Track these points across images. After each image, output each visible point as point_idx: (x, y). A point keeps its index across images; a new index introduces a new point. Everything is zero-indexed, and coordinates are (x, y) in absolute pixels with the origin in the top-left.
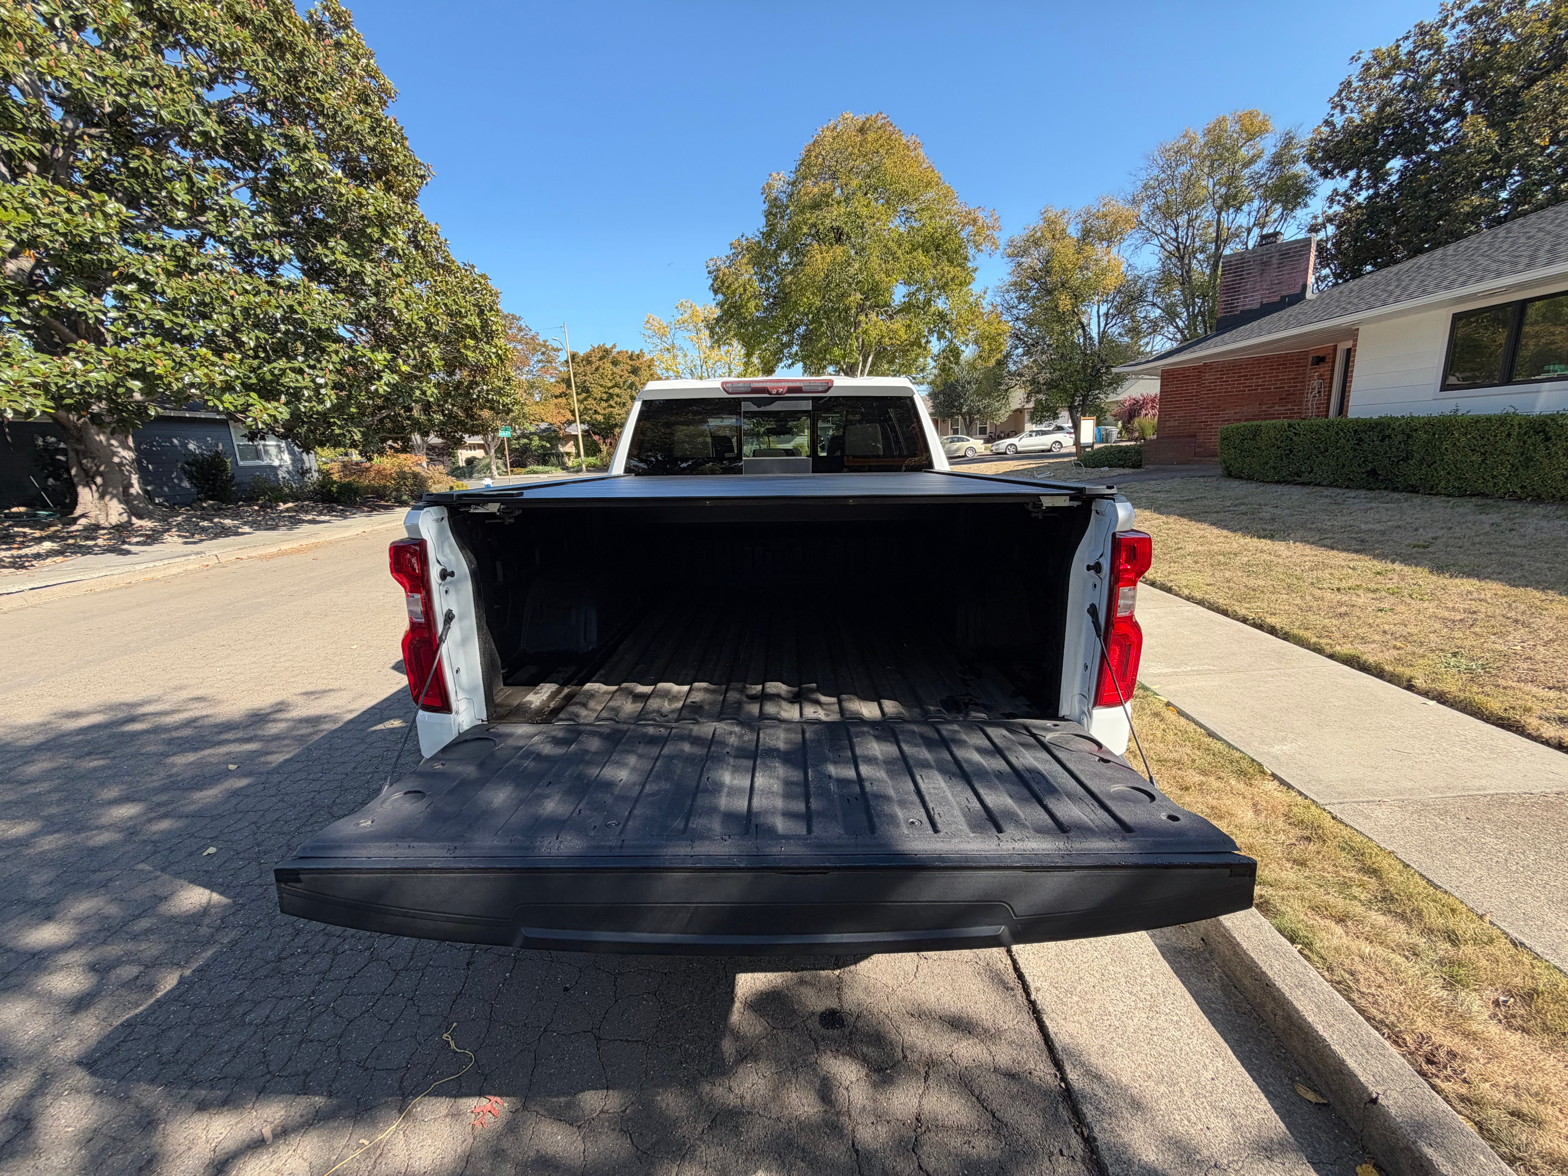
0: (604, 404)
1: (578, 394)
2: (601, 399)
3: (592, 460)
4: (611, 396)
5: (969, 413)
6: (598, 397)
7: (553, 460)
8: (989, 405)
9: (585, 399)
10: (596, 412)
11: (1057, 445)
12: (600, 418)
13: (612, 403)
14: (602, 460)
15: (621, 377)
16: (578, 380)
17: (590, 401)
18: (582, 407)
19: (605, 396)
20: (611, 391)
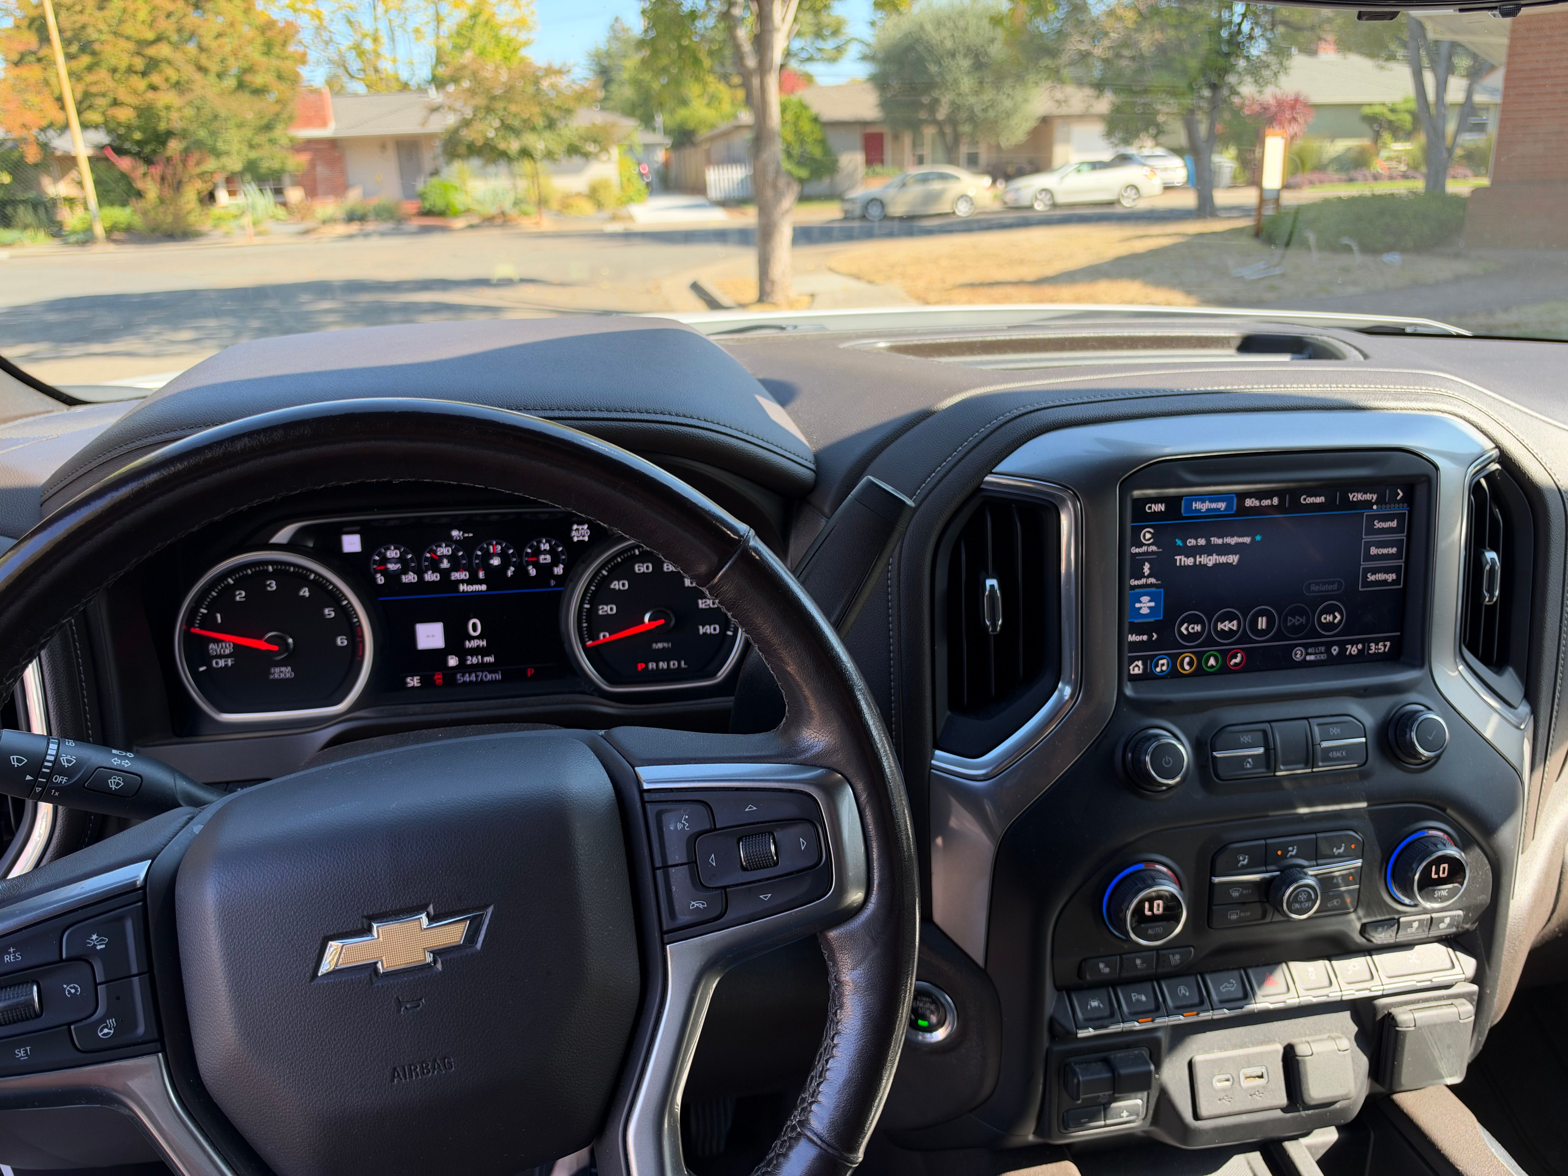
0: (141, 84)
1: (69, 57)
2: (130, 70)
3: (121, 215)
4: (153, 65)
5: (952, 120)
6: (123, 65)
7: (24, 214)
8: (993, 105)
9: (90, 68)
10: (115, 103)
11: (1131, 193)
12: (125, 115)
13: (155, 78)
14: (145, 213)
15: (169, 15)
16: (66, 25)
17: (102, 74)
18: (80, 88)
19: (139, 63)
20: (151, 51)
